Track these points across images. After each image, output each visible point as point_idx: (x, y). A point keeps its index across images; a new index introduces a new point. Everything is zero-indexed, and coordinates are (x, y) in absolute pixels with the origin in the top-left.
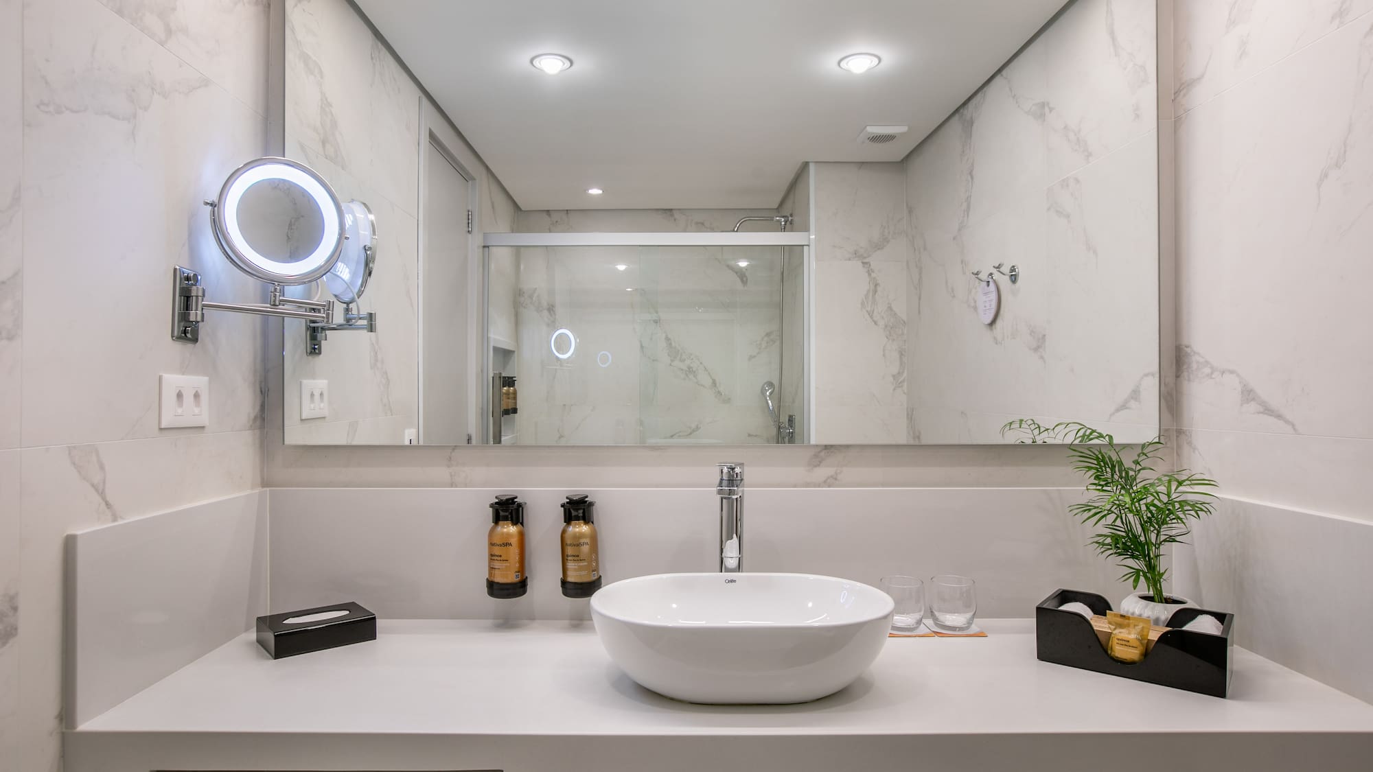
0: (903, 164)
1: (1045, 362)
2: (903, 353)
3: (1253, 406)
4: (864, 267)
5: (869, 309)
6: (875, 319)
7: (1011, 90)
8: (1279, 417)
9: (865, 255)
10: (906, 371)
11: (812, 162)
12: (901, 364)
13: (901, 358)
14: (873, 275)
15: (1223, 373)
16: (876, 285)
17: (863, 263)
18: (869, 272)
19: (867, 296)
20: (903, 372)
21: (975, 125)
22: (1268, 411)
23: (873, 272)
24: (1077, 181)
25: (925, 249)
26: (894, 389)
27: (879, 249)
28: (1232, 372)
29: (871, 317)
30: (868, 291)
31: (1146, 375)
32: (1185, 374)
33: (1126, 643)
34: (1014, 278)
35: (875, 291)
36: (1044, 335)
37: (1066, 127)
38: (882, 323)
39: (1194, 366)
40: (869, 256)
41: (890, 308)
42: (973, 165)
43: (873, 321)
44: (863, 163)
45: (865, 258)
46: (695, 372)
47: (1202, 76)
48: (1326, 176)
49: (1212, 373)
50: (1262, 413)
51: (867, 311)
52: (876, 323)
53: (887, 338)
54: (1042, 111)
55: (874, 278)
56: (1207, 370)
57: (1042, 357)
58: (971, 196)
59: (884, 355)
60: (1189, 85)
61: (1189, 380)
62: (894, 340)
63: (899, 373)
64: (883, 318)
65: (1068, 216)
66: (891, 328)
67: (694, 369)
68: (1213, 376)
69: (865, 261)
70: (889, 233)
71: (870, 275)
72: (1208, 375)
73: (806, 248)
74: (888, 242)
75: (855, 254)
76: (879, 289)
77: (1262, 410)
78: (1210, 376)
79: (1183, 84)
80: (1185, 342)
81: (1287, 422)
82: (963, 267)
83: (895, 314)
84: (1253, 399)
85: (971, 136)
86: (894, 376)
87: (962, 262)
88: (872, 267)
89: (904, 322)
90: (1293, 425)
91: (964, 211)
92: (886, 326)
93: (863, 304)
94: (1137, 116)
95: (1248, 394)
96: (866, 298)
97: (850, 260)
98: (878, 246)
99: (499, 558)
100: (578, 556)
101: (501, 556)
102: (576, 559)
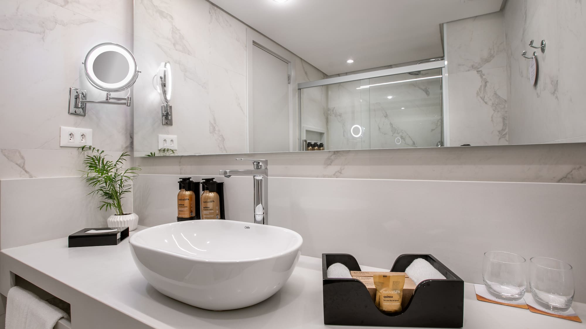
0: (502, 10)
1: (558, 100)
2: (506, 118)
4: (478, 73)
5: (482, 96)
6: (486, 101)
9: (479, 67)
11: (445, 23)
12: (504, 125)
13: (504, 122)
14: (484, 77)
16: (486, 82)
17: (477, 71)
19: (480, 89)
20: (506, 129)
23: (484, 75)
26: (500, 139)
27: (488, 62)
29: (483, 100)
30: (481, 86)
34: (543, 50)
35: (486, 86)
38: (490, 103)
40: (481, 67)
41: (496, 94)
43: (485, 102)
44: (476, 17)
46: (404, 138)
51: (481, 97)
52: (486, 103)
53: (494, 111)
55: (485, 79)
57: (557, 97)
59: (492, 120)
62: (498, 111)
63: (502, 130)
64: (491, 100)
66: (497, 105)
67: (404, 137)
69: (480, 69)
70: (494, 52)
71: (481, 77)
73: (443, 69)
74: (494, 57)
75: (472, 67)
76: (488, 84)
83: (499, 97)
86: (499, 132)
88: (483, 73)
89: (505, 101)
91: (524, 21)
92: (493, 104)
93: (477, 93)
96: (479, 90)
97: (469, 70)
99: (183, 206)
100: (209, 208)
101: (184, 205)
102: (208, 209)
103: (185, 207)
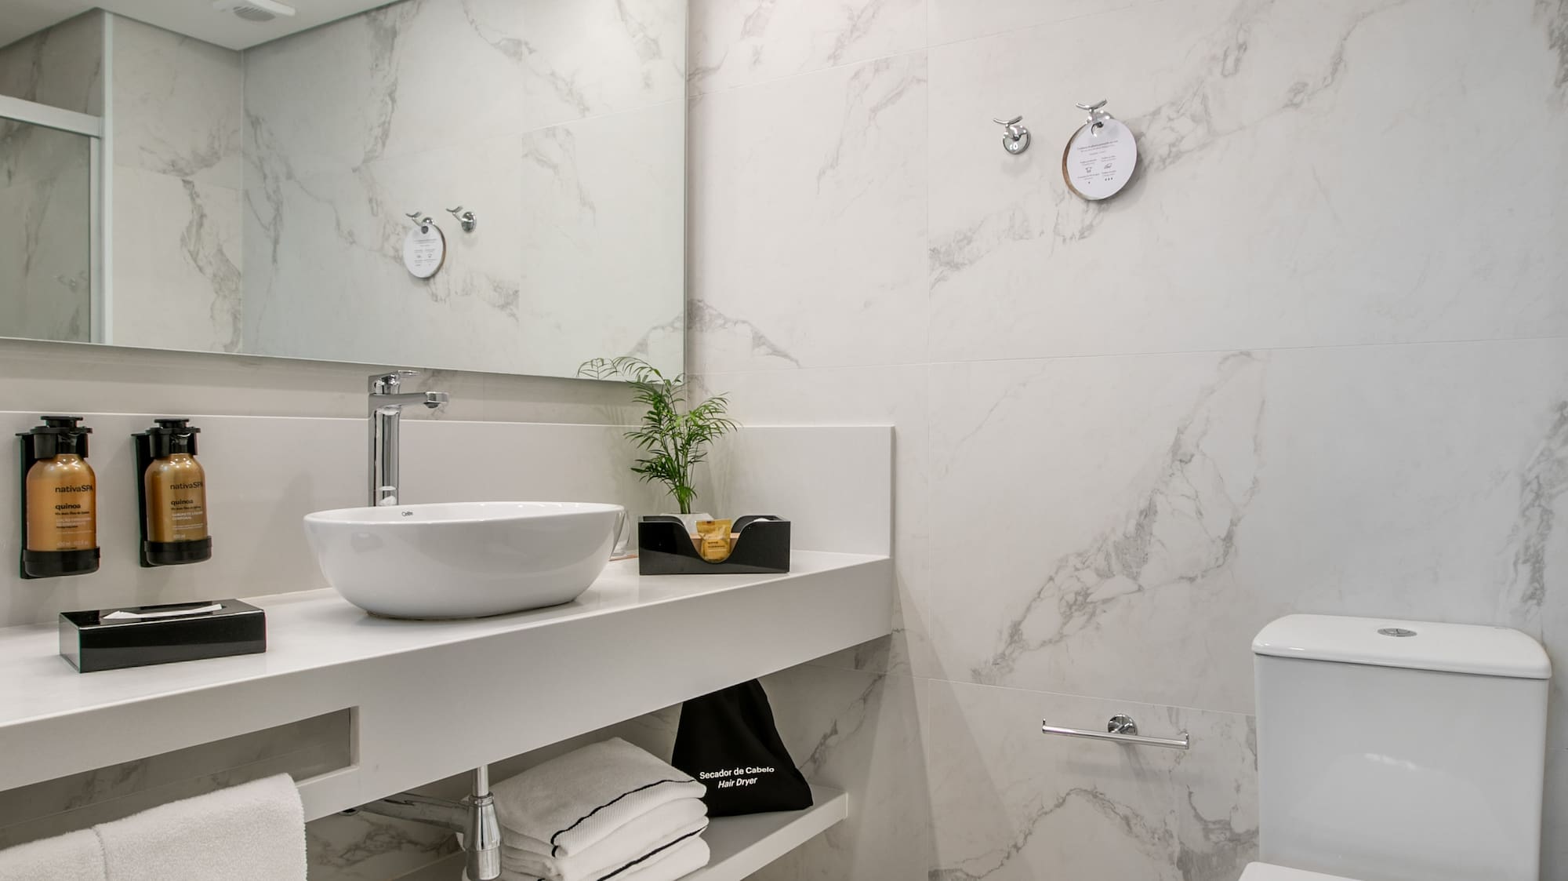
0: (243, 57)
1: (517, 320)
2: (238, 316)
3: (763, 349)
4: (185, 186)
5: (192, 248)
6: (201, 263)
7: (466, 12)
8: (786, 356)
9: (187, 171)
10: (241, 340)
11: (110, 12)
12: (235, 331)
13: (234, 323)
14: (198, 201)
15: (736, 323)
16: (202, 216)
17: (184, 181)
18: (194, 196)
19: (188, 229)
20: (238, 341)
21: (399, 40)
22: (776, 352)
23: (197, 196)
24: (568, 133)
25: (290, 176)
27: (206, 166)
28: (744, 322)
29: (195, 260)
30: (191, 223)
31: (655, 328)
32: (698, 325)
33: (715, 545)
34: (468, 227)
35: (201, 225)
36: (517, 292)
37: (553, 74)
38: (209, 271)
39: (707, 318)
40: (192, 173)
41: (220, 251)
42: (395, 84)
43: (198, 266)
44: (186, 37)
45: (187, 174)
47: (718, 68)
48: (824, 172)
49: (725, 324)
50: (771, 354)
51: (189, 251)
52: (201, 269)
53: (217, 293)
54: (515, 49)
55: (200, 206)
56: (720, 322)
57: (513, 315)
58: (389, 123)
59: (212, 317)
60: (706, 71)
61: (702, 331)
62: (225, 297)
63: (232, 343)
64: (210, 263)
65: (555, 167)
66: (222, 279)
68: (726, 326)
69: (189, 178)
70: (220, 146)
71: (193, 199)
72: (720, 326)
73: (94, 142)
74: (219, 158)
75: (173, 166)
76: (206, 222)
77: (771, 351)
78: (723, 326)
79: (697, 69)
80: (698, 297)
81: (792, 360)
82: (372, 208)
83: (228, 260)
84: (764, 344)
85: (392, 48)
86: (225, 347)
87: (370, 201)
88: (197, 189)
89: (239, 273)
90: (797, 362)
91: (376, 138)
92: (215, 275)
93: (183, 240)
94: (647, 85)
95: (759, 340)
96: (187, 232)
97: (164, 172)
98: (206, 162)
100: (192, 502)
102: (189, 505)
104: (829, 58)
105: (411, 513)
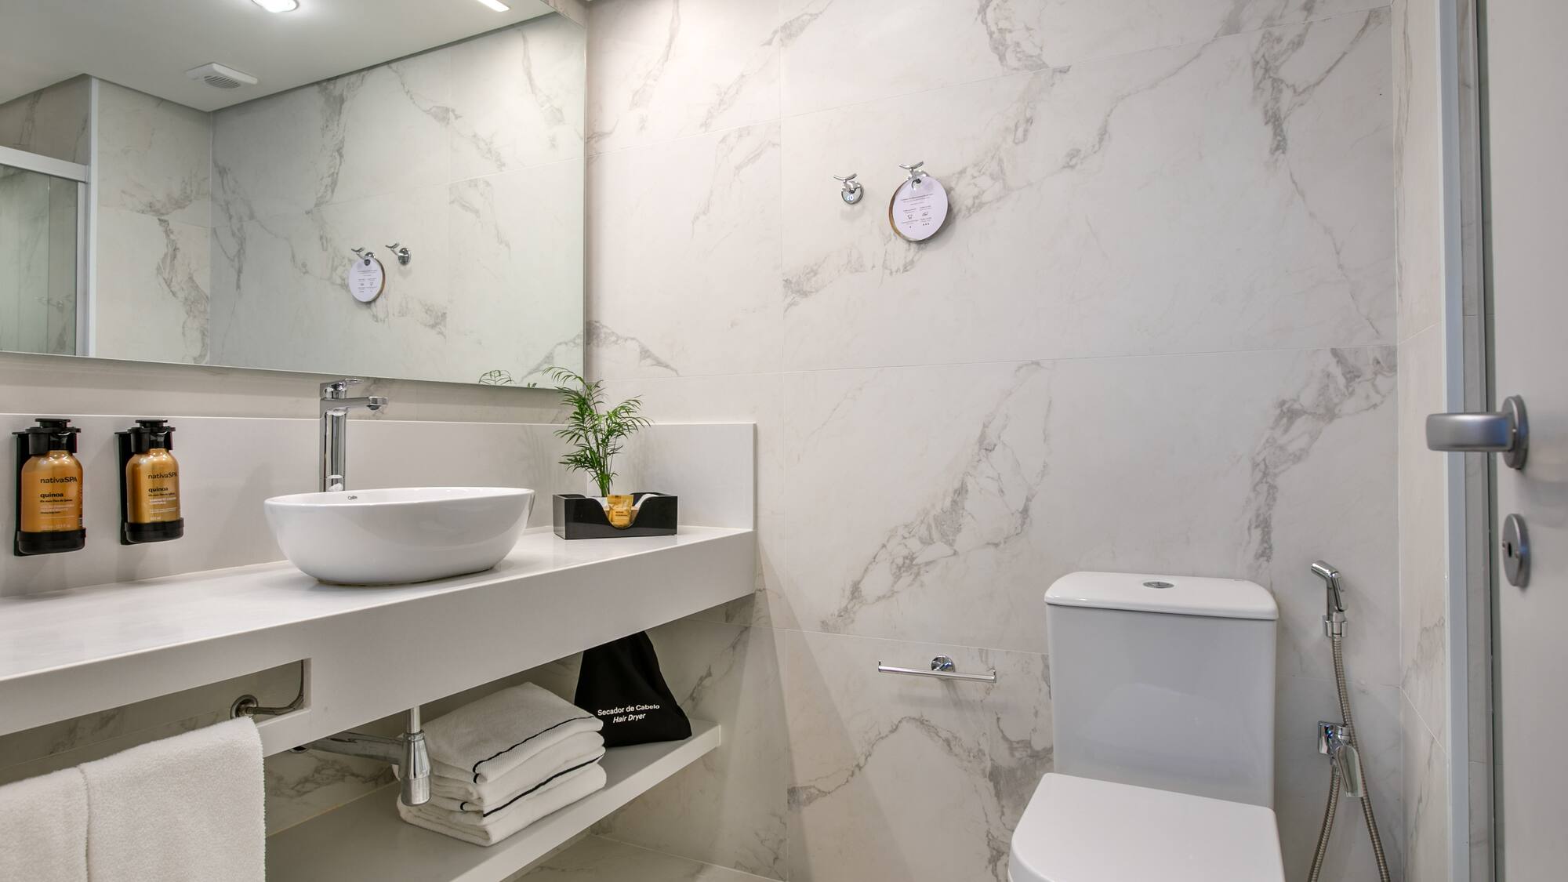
0: (213, 117)
1: (445, 337)
2: (206, 333)
3: (649, 361)
4: (160, 224)
5: (166, 276)
6: (173, 289)
7: (403, 84)
8: (667, 366)
9: (163, 211)
10: (209, 352)
11: (95, 77)
12: (203, 346)
13: (203, 339)
14: (172, 236)
15: (626, 340)
16: (176, 249)
17: (159, 220)
18: (168, 232)
19: (164, 260)
20: (205, 355)
21: (346, 105)
22: (659, 363)
23: (172, 233)
24: (488, 184)
25: (252, 217)
27: (180, 207)
28: (633, 339)
29: (169, 286)
30: (166, 255)
31: (560, 344)
32: (595, 342)
33: (619, 514)
34: (404, 261)
35: (174, 257)
36: (445, 314)
37: (475, 136)
38: (181, 295)
39: (603, 335)
40: (167, 214)
41: (191, 278)
42: (342, 142)
43: (172, 291)
44: (163, 100)
45: (163, 214)
47: (611, 133)
48: (698, 218)
49: (617, 340)
50: (655, 366)
51: (164, 279)
52: (174, 294)
53: (188, 313)
54: (444, 115)
55: (173, 241)
56: (613, 338)
57: (441, 333)
58: (337, 174)
59: (183, 333)
60: (602, 135)
61: (598, 346)
62: (195, 317)
63: (200, 356)
64: (183, 289)
65: (477, 212)
66: (192, 303)
68: (619, 342)
69: (164, 217)
70: (192, 191)
71: (168, 236)
72: (613, 342)
73: (82, 185)
74: (190, 201)
75: (151, 207)
76: (179, 255)
77: (655, 363)
78: (616, 342)
79: (594, 133)
80: (595, 318)
81: (672, 369)
82: (322, 244)
83: (197, 286)
84: (649, 357)
85: (340, 113)
87: (321, 238)
88: (171, 226)
89: (207, 297)
90: (676, 371)
91: (326, 186)
92: (186, 299)
93: (158, 269)
94: (553, 146)
95: (645, 353)
96: (163, 262)
97: (143, 212)
98: (179, 204)
99: (59, 498)
100: (167, 489)
101: (62, 495)
102: (165, 492)
103: (66, 501)
104: (702, 125)
105: (356, 497)
